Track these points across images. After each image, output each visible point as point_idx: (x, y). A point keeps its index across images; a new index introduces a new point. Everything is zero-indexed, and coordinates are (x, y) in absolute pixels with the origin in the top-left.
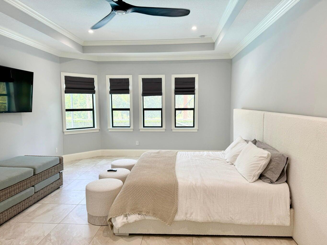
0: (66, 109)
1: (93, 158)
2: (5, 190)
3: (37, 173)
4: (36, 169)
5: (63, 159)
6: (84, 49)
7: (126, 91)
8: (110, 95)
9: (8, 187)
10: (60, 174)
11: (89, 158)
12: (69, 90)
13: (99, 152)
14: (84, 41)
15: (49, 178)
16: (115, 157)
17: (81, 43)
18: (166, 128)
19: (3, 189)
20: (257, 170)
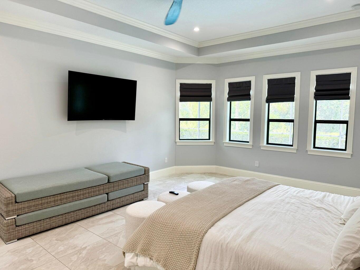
0: (179, 119)
1: (204, 173)
2: (73, 192)
3: (111, 181)
4: (111, 178)
5: (149, 170)
6: (199, 51)
7: (247, 97)
8: (229, 102)
9: (76, 190)
10: (144, 186)
11: (201, 173)
12: (184, 98)
13: (213, 168)
14: (199, 42)
15: (128, 188)
16: (228, 177)
17: (196, 45)
18: (297, 147)
19: (71, 191)
20: (353, 251)
